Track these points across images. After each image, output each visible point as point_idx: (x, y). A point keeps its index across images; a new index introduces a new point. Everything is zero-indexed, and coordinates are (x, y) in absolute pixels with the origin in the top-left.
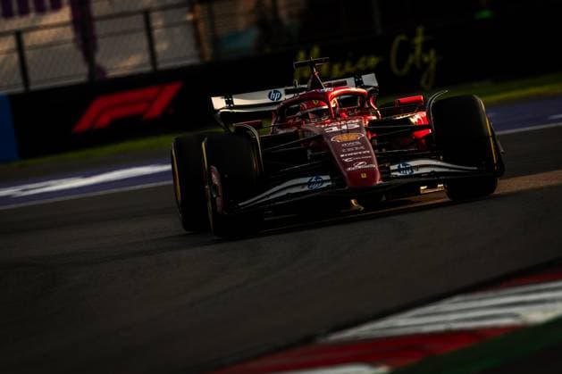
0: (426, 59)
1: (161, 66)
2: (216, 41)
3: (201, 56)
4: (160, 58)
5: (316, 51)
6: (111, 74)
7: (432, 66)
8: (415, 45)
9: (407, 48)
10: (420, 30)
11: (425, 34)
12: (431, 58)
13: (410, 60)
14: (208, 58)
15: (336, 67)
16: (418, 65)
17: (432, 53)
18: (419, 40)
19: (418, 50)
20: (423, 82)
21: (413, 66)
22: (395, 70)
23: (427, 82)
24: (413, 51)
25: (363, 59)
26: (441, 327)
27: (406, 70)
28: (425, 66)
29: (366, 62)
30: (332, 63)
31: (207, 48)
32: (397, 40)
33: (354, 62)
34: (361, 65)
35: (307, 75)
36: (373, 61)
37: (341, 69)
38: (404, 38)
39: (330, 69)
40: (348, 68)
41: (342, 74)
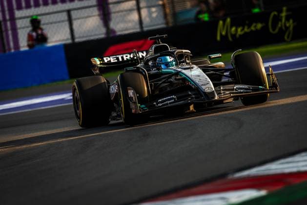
0: (288, 25)
1: (145, 29)
2: (175, 15)
3: (167, 23)
5: (229, 20)
6: (118, 33)
7: (291, 28)
8: (282, 17)
9: (277, 19)
10: (284, 9)
11: (287, 11)
12: (290, 24)
13: (279, 25)
14: (171, 25)
15: (239, 30)
16: (284, 28)
17: (291, 21)
18: (284, 14)
19: (283, 20)
20: (286, 38)
21: (281, 29)
22: (271, 31)
23: (288, 37)
24: (281, 20)
25: (254, 25)
26: (295, 170)
27: (277, 31)
28: (287, 28)
29: (255, 26)
30: (237, 27)
31: (170, 18)
32: (272, 14)
33: (249, 26)
34: (253, 28)
35: (224, 33)
36: (259, 26)
37: (242, 30)
38: (276, 13)
39: (236, 30)
40: (246, 30)
41: (243, 33)
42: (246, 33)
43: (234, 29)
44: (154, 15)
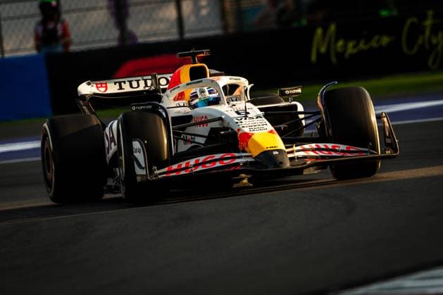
0: (434, 41)
1: (187, 35)
2: (240, 14)
3: (225, 27)
4: (186, 28)
5: (333, 28)
6: (141, 40)
7: (440, 48)
8: (425, 27)
9: (417, 30)
10: (430, 13)
11: (435, 17)
12: (439, 40)
13: (420, 42)
14: (231, 30)
15: (351, 45)
16: (427, 46)
18: (428, 23)
19: (427, 33)
20: (430, 62)
21: (422, 47)
22: (405, 49)
23: (434, 62)
24: (423, 32)
25: (376, 38)
27: (415, 50)
28: (433, 47)
29: (378, 41)
30: (347, 40)
31: (231, 20)
32: (409, 22)
33: (368, 41)
34: (374, 44)
35: (323, 50)
36: (385, 40)
37: (355, 46)
38: (415, 20)
39: (345, 46)
40: (362, 46)
41: (355, 51)
42: (361, 52)
43: (340, 43)
44: (204, 12)
